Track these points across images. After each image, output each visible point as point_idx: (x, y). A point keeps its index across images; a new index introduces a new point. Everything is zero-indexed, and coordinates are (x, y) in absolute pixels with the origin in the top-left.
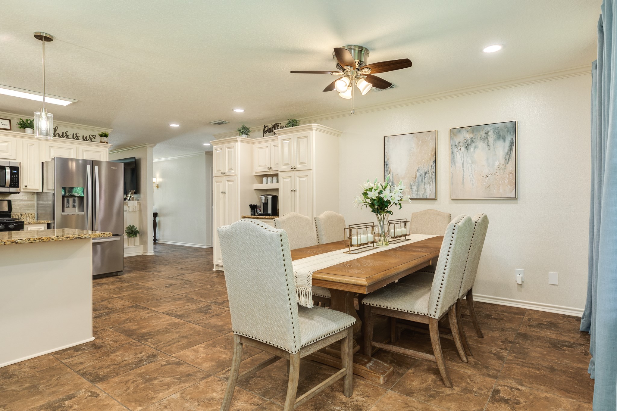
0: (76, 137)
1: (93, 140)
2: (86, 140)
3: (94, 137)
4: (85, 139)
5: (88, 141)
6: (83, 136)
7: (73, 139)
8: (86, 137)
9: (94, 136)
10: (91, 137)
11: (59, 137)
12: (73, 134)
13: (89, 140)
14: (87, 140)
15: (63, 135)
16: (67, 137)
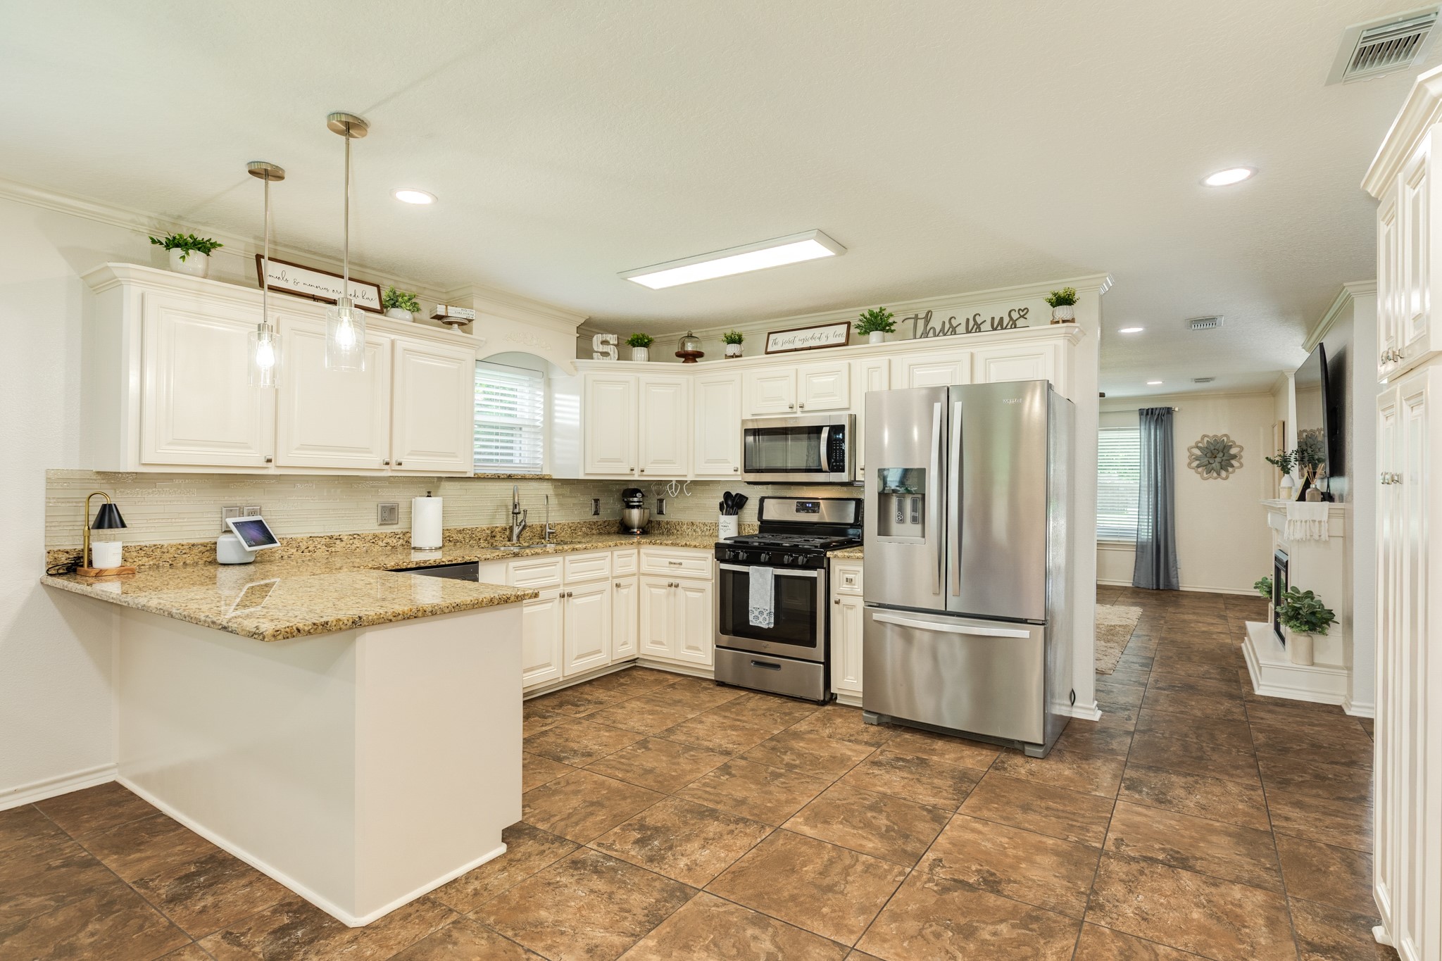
0: (974, 326)
1: (1020, 323)
2: (999, 328)
3: (1024, 313)
4: (998, 325)
5: (1005, 328)
6: (993, 319)
7: (968, 332)
8: (1002, 319)
9: (1023, 311)
10: (1015, 315)
11: (935, 335)
12: (968, 320)
13: (1009, 327)
14: (1002, 329)
15: (942, 330)
16: (954, 331)
